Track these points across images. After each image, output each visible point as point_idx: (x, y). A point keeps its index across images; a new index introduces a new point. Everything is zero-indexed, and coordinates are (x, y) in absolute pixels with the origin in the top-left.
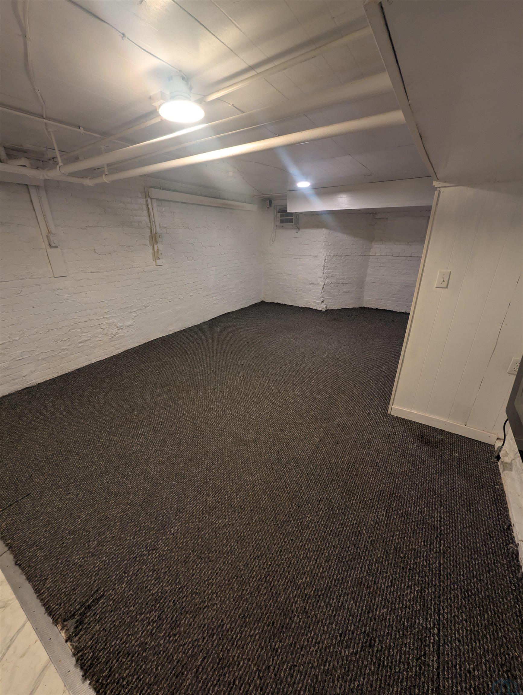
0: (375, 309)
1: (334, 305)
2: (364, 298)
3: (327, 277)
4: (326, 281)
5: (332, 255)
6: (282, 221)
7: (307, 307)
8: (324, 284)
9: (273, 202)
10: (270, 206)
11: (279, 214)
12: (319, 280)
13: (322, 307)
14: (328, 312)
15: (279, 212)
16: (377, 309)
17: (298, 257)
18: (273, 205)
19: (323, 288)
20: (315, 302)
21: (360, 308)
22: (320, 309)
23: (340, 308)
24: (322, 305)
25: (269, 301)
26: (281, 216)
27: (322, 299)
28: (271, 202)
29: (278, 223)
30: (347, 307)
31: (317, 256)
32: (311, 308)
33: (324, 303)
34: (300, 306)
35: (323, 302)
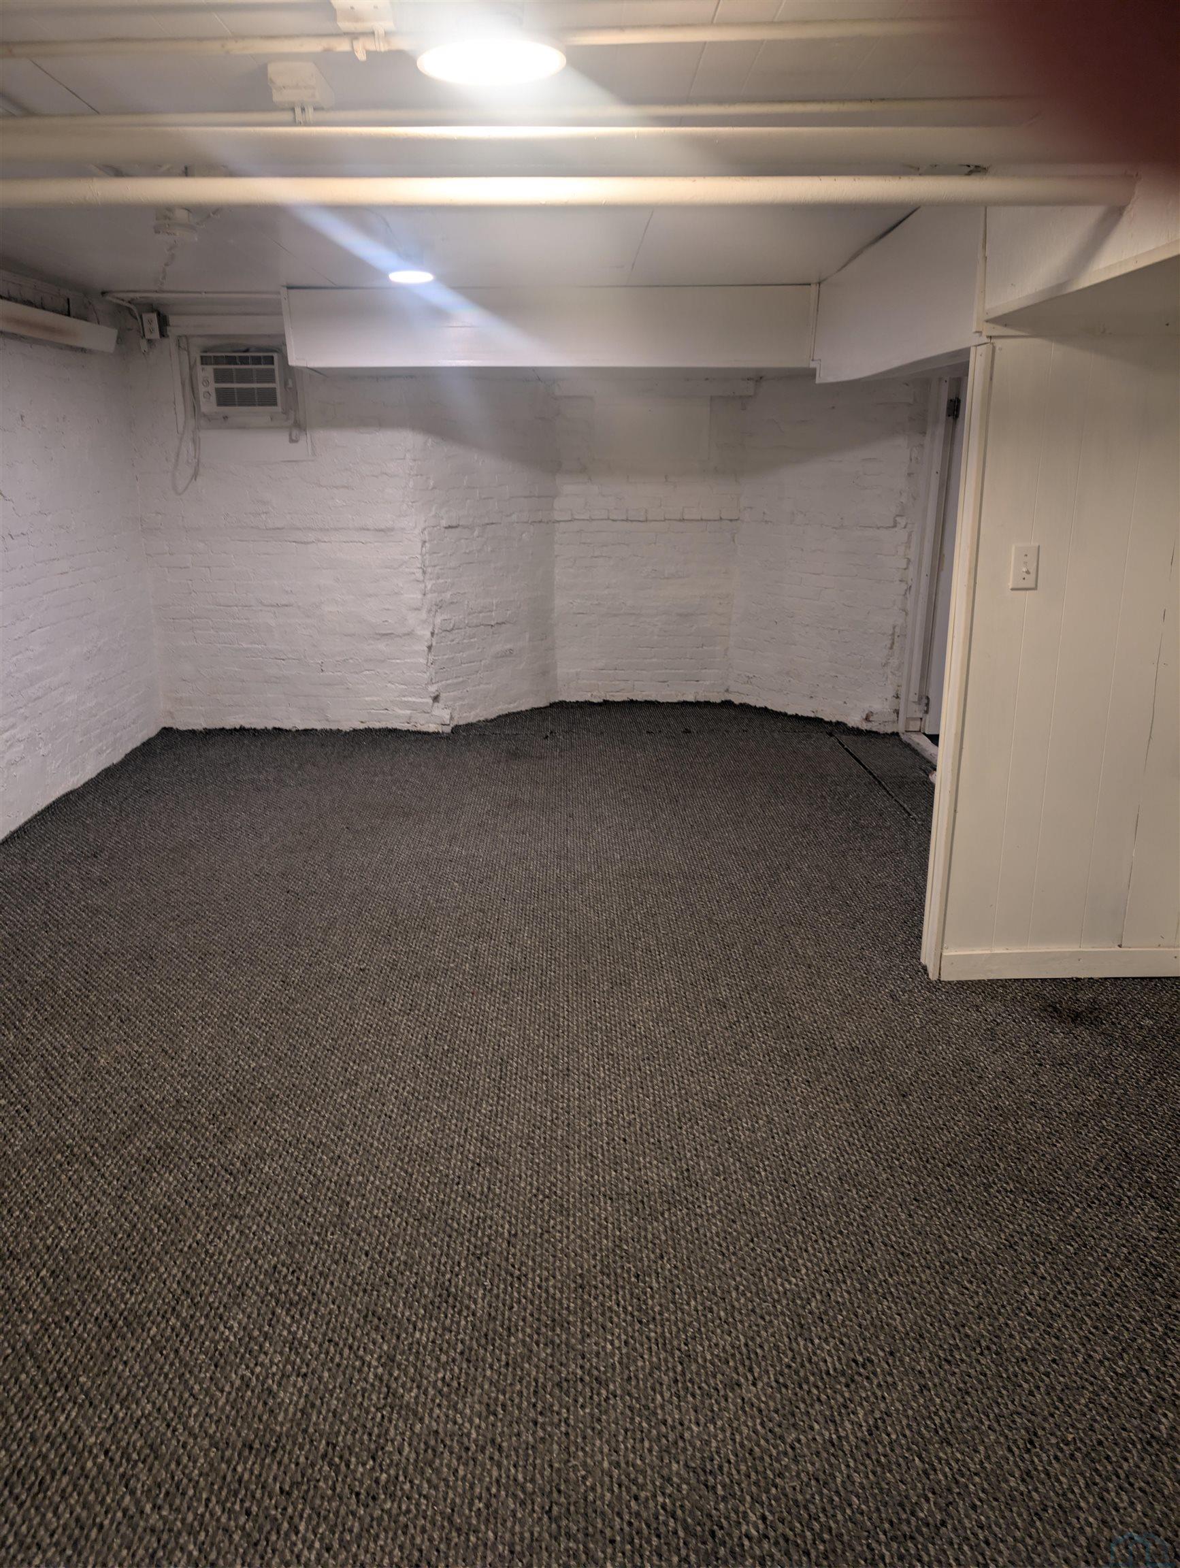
0: (599, 704)
1: (472, 707)
2: (559, 671)
3: (439, 606)
4: (438, 620)
5: (444, 523)
6: (225, 399)
7: (377, 725)
8: (432, 634)
9: (172, 320)
10: (163, 334)
11: (210, 369)
12: (412, 619)
13: (436, 719)
14: (462, 734)
15: (205, 361)
16: (606, 702)
17: (311, 536)
18: (172, 331)
19: (430, 648)
20: (406, 705)
21: (552, 705)
22: (432, 728)
23: (492, 713)
24: (436, 712)
25: (199, 724)
26: (220, 377)
27: (433, 689)
28: (163, 322)
29: (208, 405)
30: (513, 708)
31: (392, 529)
32: (395, 731)
33: (441, 704)
34: (346, 726)
35: (436, 699)
